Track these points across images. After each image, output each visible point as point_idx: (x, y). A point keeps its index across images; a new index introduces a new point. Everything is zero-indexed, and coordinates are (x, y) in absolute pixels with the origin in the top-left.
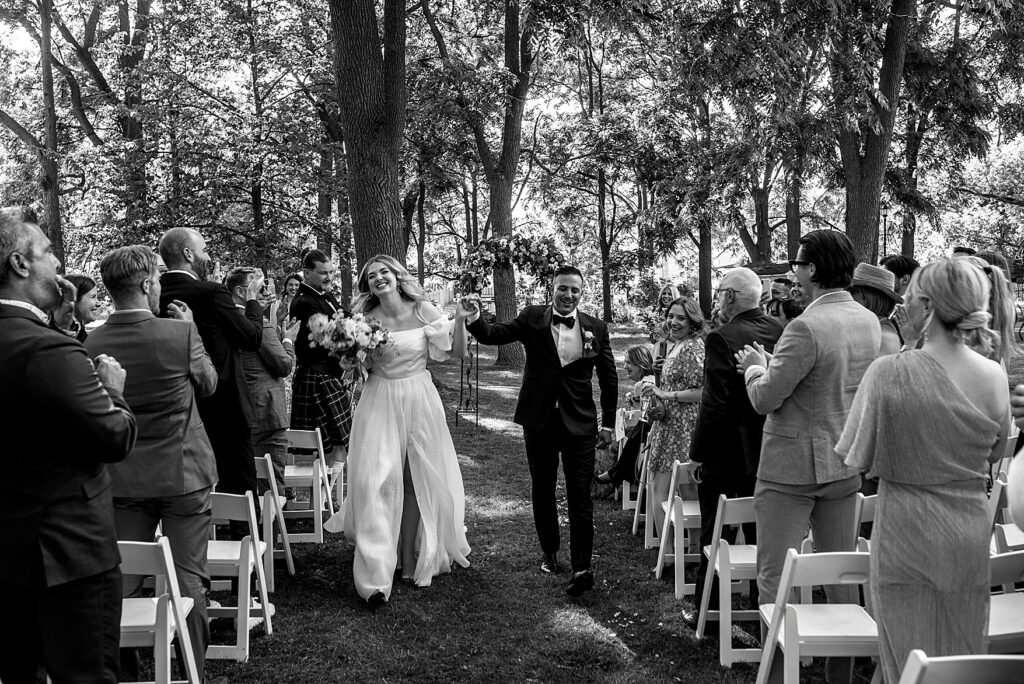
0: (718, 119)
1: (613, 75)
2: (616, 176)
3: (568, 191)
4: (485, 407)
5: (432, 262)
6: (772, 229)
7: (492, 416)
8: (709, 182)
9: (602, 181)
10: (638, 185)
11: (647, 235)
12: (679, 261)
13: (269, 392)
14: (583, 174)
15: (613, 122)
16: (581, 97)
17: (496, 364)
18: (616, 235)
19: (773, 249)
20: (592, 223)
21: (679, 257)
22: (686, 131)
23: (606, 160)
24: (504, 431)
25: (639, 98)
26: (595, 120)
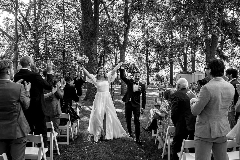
0: (175, 37)
1: (150, 26)
2: (150, 50)
3: (139, 54)
4: (117, 106)
5: (107, 70)
6: (188, 63)
7: (119, 108)
8: (173, 52)
9: (147, 51)
10: (156, 53)
11: (158, 64)
12: (165, 71)
13: (57, 104)
14: (143, 50)
15: (150, 37)
16: (143, 32)
17: (121, 95)
18: (150, 64)
19: (188, 68)
20: (145, 61)
21: (165, 70)
22: (167, 40)
23: (148, 46)
24: (121, 112)
25: (156, 32)
26: (146, 37)
